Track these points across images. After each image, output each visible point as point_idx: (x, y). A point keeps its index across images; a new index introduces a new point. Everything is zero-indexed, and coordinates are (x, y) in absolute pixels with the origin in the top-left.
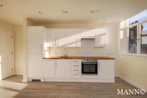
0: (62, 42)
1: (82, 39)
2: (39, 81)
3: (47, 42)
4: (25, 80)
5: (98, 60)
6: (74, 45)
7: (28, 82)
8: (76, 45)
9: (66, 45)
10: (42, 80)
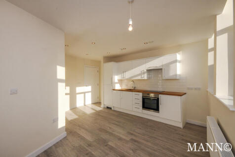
0: (128, 75)
1: (147, 70)
2: (111, 108)
3: (117, 75)
4: (102, 106)
5: (160, 95)
6: (139, 78)
7: (104, 108)
8: (141, 78)
9: (132, 77)
10: (113, 109)
